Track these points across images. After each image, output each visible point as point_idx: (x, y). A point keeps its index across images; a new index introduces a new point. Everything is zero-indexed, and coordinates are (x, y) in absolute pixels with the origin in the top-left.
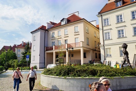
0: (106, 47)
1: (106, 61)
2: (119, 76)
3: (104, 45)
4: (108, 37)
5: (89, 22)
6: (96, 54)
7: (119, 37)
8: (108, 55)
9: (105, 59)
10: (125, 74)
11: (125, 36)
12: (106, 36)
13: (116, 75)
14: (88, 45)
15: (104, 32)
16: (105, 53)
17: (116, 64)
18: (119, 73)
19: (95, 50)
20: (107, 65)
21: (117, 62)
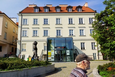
0: (22, 43)
1: (21, 55)
2: (27, 67)
3: (20, 41)
4: (25, 34)
5: (9, 18)
6: (13, 48)
7: (34, 36)
8: (23, 50)
9: (20, 53)
10: (33, 65)
11: (38, 36)
12: (24, 33)
13: (25, 67)
14: (5, 39)
15: (22, 29)
16: (21, 48)
17: (29, 57)
18: (27, 65)
19: (12, 45)
20: (21, 58)
21: (29, 56)
